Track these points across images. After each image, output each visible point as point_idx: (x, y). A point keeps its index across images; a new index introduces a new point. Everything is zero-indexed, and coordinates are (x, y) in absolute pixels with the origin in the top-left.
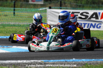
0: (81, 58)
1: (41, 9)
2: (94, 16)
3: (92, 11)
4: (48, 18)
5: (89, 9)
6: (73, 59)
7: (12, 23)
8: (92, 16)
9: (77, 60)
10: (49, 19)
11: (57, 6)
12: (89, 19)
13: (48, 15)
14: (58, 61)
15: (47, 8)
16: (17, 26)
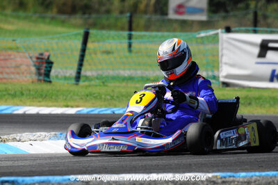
4: (223, 57)
7: (126, 73)
11: (245, 26)
13: (222, 49)
14: (259, 176)
15: (219, 31)
16: (138, 81)
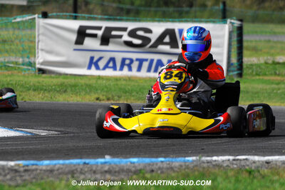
0: (128, 156)
1: (19, 19)
2: (167, 39)
3: (162, 24)
4: (40, 43)
5: (154, 21)
6: (104, 158)
8: (160, 40)
9: (116, 160)
10: (41, 45)
12: (151, 47)
13: (38, 35)
14: (63, 164)
15: (36, 16)
